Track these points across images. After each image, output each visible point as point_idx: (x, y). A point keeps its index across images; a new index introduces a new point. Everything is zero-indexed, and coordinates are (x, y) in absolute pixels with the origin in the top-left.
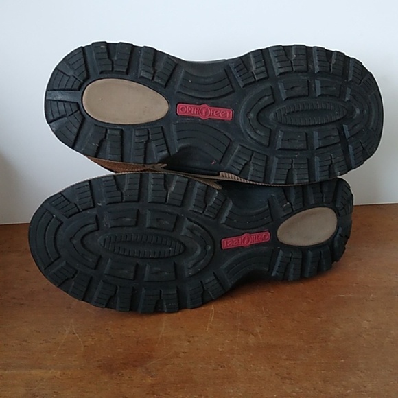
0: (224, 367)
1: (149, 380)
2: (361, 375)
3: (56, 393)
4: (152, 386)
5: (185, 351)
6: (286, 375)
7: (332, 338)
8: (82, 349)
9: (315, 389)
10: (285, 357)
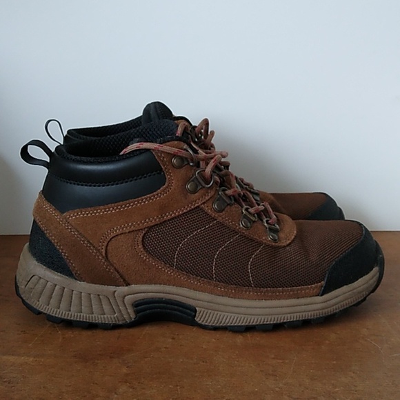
0: (206, 362)
1: (125, 370)
2: (353, 375)
3: (24, 377)
4: (127, 375)
5: (168, 346)
6: (271, 373)
7: (327, 342)
8: (60, 340)
9: (300, 385)
10: (273, 356)
